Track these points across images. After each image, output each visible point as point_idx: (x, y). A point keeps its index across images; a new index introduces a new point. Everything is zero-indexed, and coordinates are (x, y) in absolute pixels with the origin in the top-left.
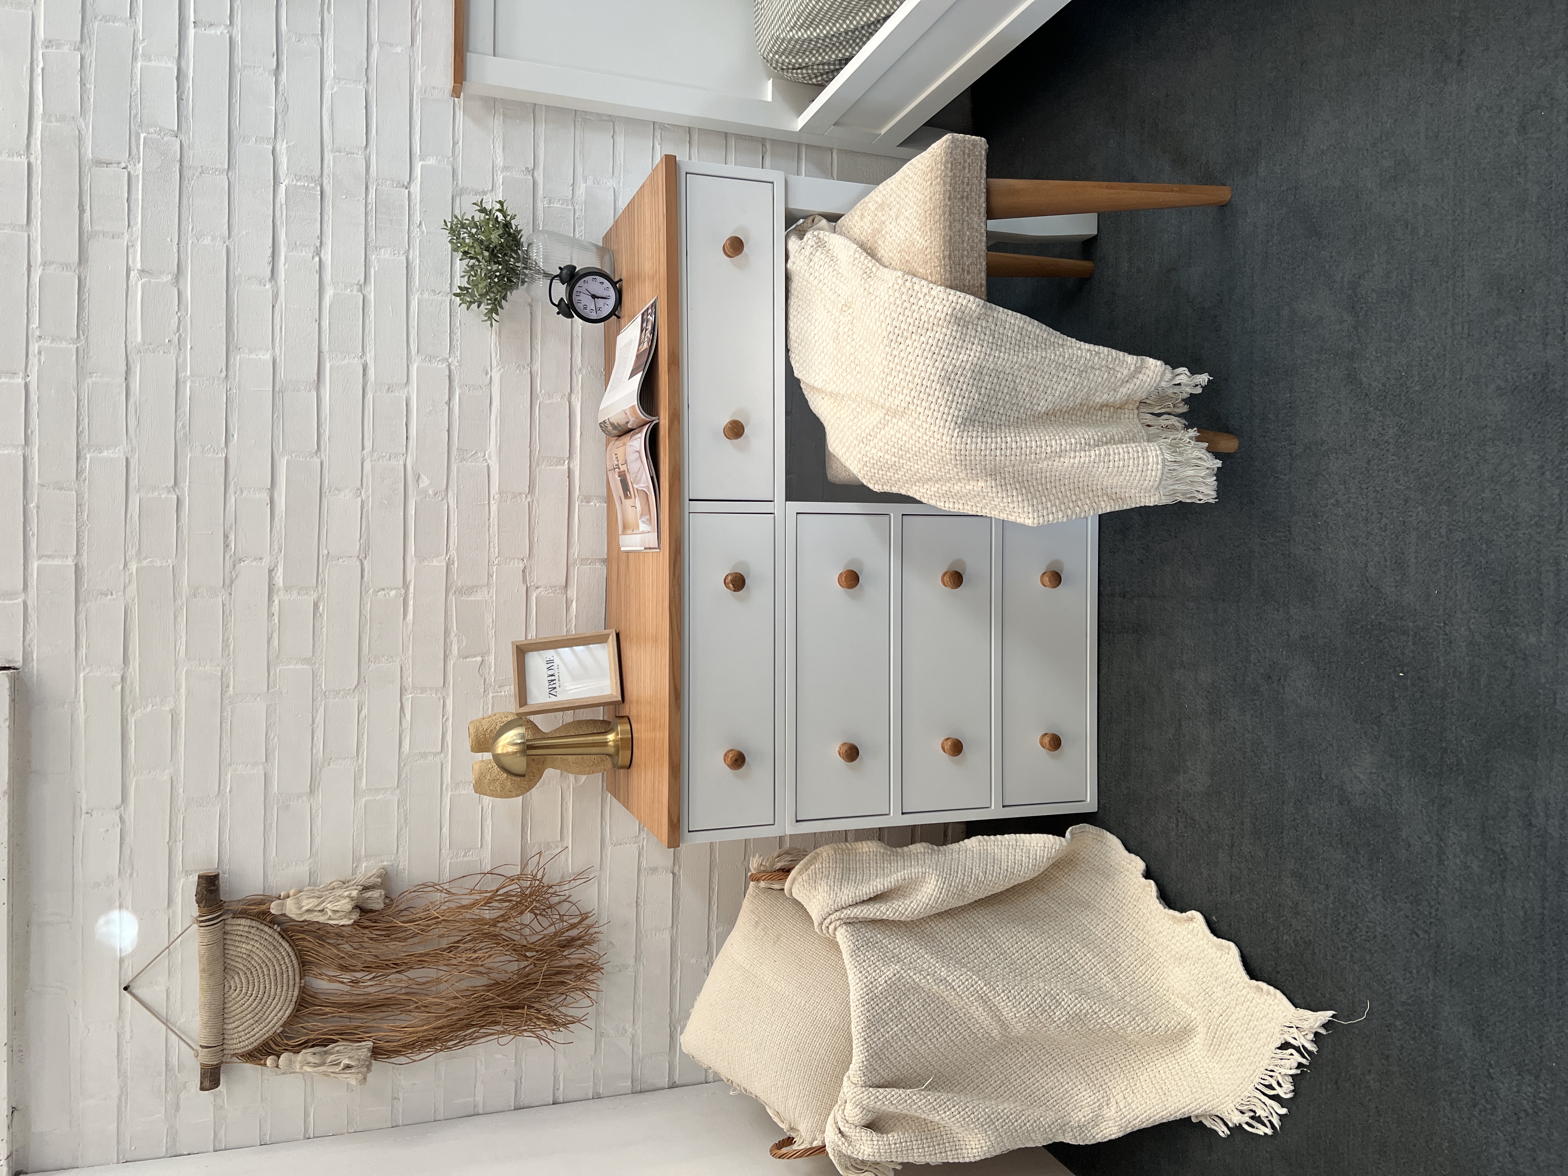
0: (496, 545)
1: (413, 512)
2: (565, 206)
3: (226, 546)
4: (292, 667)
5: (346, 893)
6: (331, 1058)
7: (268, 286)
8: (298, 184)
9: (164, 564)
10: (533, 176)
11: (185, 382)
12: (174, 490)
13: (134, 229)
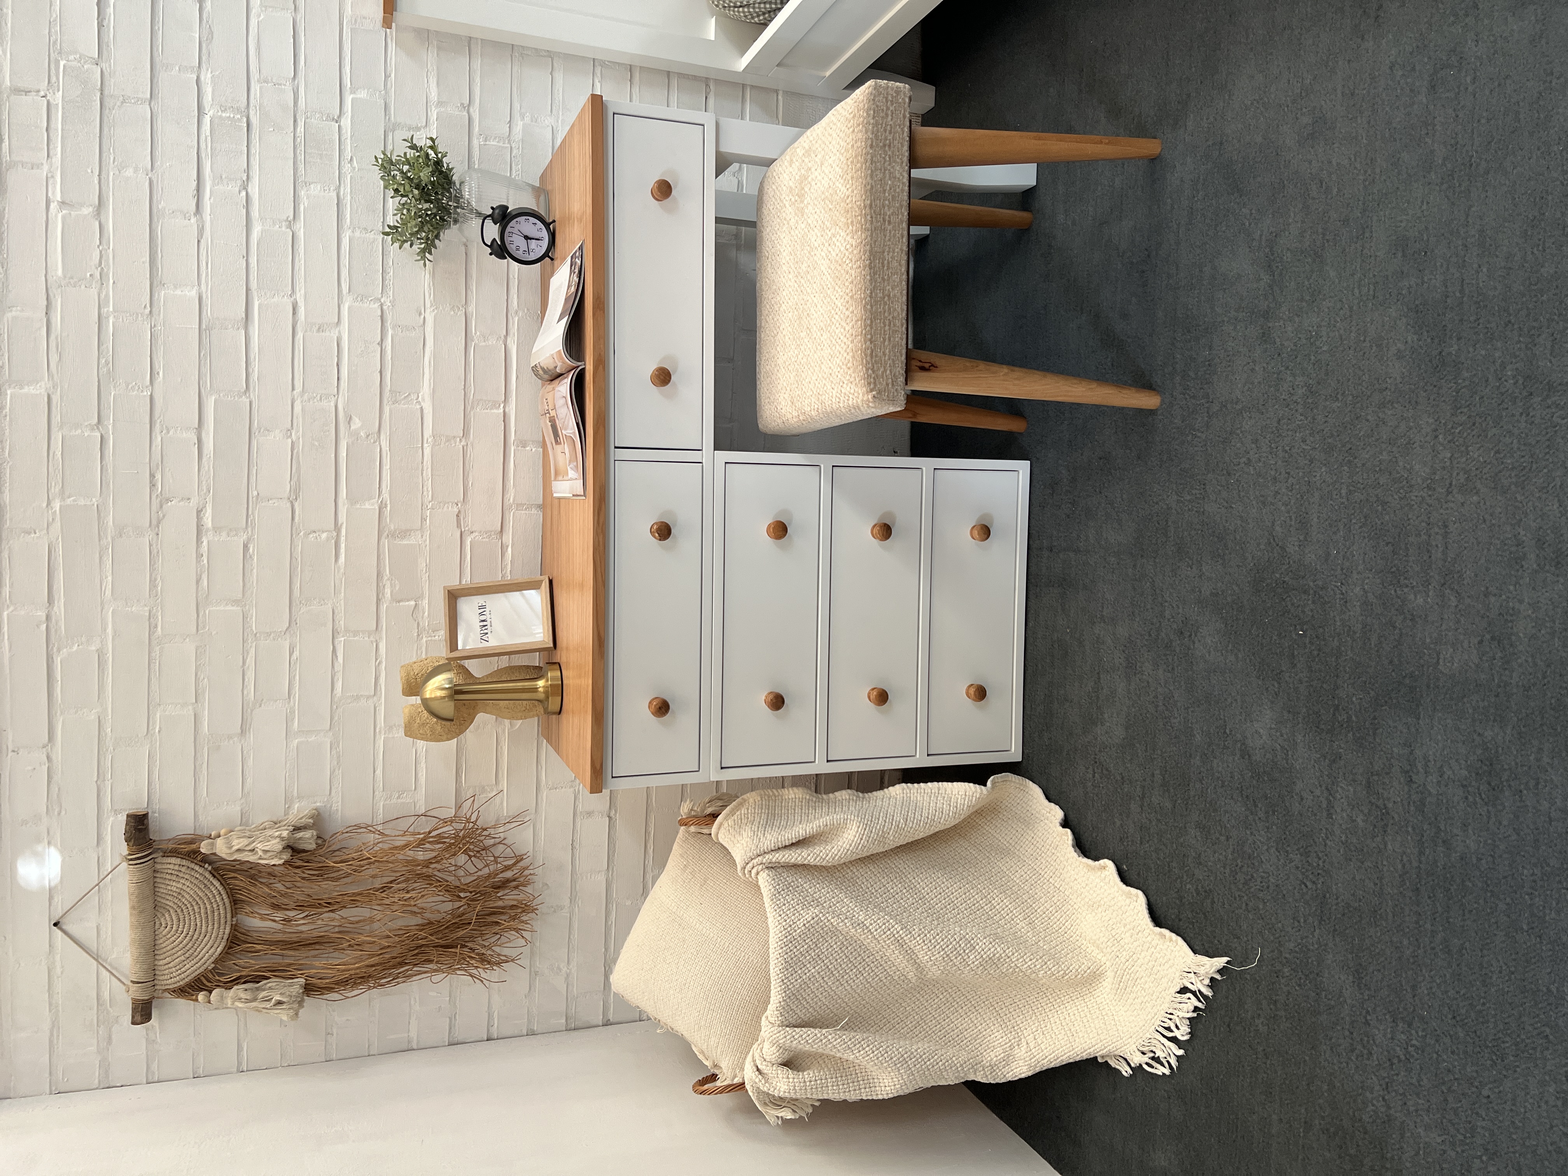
0: (430, 489)
1: (345, 454)
2: (501, 144)
3: (153, 485)
4: (222, 608)
5: (277, 834)
6: (262, 994)
7: (193, 220)
8: (224, 115)
9: (89, 503)
10: (468, 112)
11: (107, 318)
12: (98, 428)
13: (54, 160)
